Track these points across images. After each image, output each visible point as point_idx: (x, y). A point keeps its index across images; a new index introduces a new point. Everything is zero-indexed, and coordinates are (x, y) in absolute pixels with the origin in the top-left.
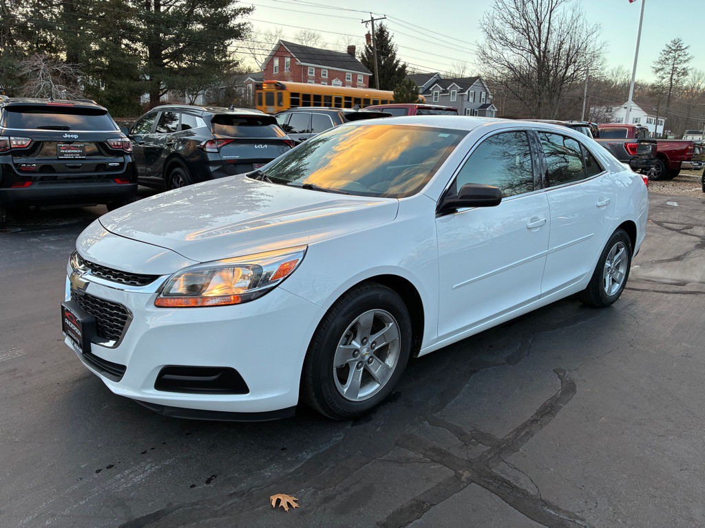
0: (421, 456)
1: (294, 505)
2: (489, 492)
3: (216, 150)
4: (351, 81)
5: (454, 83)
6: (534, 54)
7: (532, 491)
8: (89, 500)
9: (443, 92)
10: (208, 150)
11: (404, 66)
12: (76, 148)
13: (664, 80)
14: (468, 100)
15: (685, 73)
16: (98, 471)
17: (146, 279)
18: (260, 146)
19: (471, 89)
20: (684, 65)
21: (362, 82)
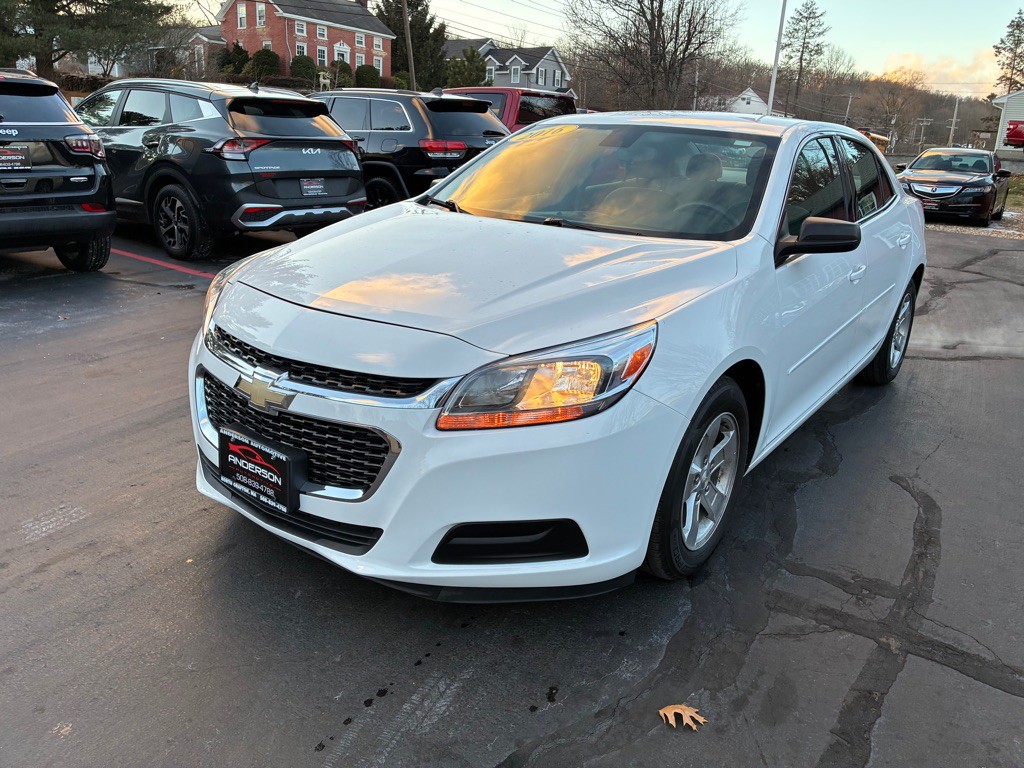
0: (814, 622)
1: (701, 720)
2: (938, 666)
3: (243, 157)
4: (364, 46)
5: (516, 56)
6: (645, 17)
7: (989, 657)
8: (389, 753)
9: (501, 68)
10: (227, 156)
11: (443, 27)
12: (15, 152)
13: (792, 61)
14: (537, 82)
15: (819, 52)
16: (368, 703)
17: (413, 387)
18: (311, 151)
19: (541, 66)
20: (819, 40)
21: (381, 49)
